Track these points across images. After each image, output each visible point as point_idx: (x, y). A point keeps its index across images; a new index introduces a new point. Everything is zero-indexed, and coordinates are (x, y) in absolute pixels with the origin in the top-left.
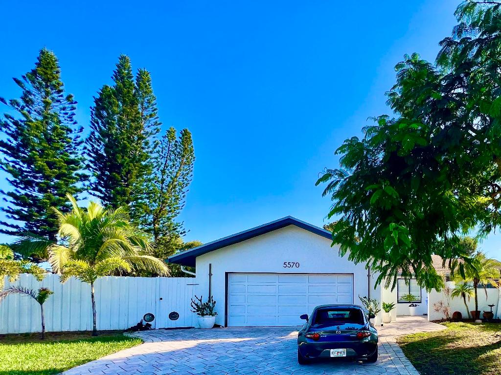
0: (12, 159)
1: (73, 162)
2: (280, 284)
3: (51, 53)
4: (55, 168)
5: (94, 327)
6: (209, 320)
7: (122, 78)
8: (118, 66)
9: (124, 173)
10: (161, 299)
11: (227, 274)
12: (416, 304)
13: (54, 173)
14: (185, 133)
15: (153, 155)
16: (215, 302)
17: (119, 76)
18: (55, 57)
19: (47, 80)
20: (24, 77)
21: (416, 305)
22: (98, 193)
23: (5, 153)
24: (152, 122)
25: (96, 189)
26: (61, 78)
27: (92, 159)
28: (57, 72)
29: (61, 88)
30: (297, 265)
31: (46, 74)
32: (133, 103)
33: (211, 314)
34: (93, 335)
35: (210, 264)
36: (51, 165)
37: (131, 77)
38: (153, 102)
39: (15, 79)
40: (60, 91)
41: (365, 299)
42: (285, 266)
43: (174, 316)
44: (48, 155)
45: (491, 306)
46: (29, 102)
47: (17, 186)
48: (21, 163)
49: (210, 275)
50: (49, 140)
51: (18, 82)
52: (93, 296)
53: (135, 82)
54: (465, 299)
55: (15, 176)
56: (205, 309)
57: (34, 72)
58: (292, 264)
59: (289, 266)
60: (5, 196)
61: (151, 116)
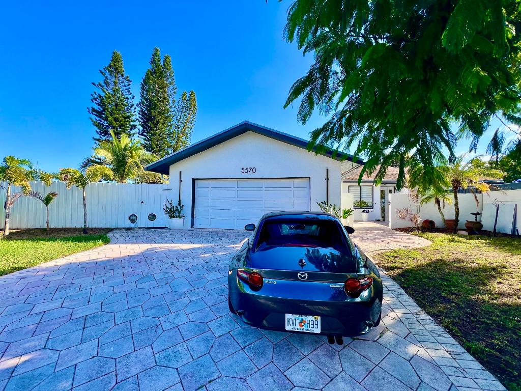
0: (99, 119)
1: (128, 117)
2: (238, 189)
3: (119, 53)
4: (119, 121)
5: (85, 226)
6: (177, 222)
7: (155, 61)
8: (153, 55)
9: (155, 123)
10: (143, 202)
11: (194, 180)
12: (369, 210)
13: (117, 124)
14: (191, 94)
15: (172, 110)
16: (183, 206)
17: (153, 61)
18: (121, 55)
19: (116, 69)
20: (104, 69)
21: (369, 212)
22: (143, 137)
23: (96, 115)
24: (172, 88)
25: (142, 135)
26: (123, 67)
27: (141, 116)
28: (121, 64)
29: (123, 73)
30: (253, 169)
31: (115, 65)
32: (161, 77)
33: (179, 217)
34: (84, 233)
35: (180, 172)
36: (116, 120)
37: (159, 61)
38: (172, 75)
39: (100, 71)
40: (123, 75)
41: (323, 205)
42: (243, 171)
43: (152, 217)
44: (114, 114)
45: (476, 215)
46: (107, 84)
47: (100, 135)
48: (103, 121)
49: (180, 181)
50: (116, 105)
51: (102, 73)
52: (84, 199)
53: (162, 64)
54: (439, 205)
55: (99, 128)
56: (174, 212)
57: (110, 66)
58: (249, 170)
59: (246, 171)
60: (95, 141)
61: (170, 84)
